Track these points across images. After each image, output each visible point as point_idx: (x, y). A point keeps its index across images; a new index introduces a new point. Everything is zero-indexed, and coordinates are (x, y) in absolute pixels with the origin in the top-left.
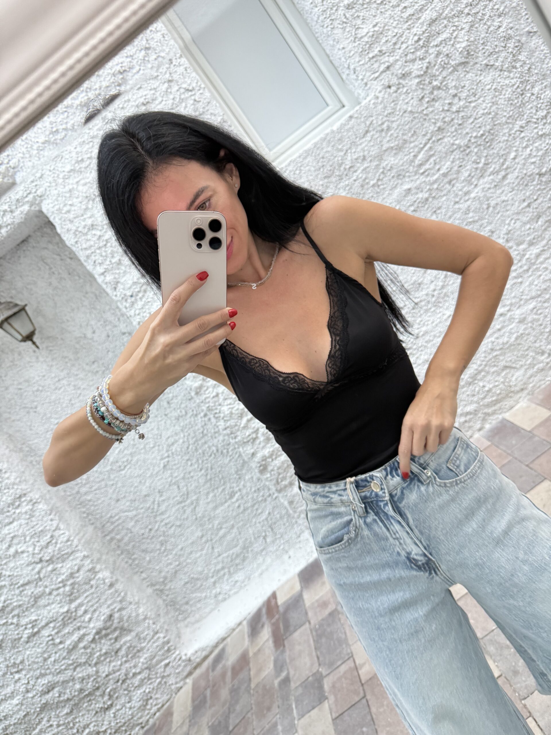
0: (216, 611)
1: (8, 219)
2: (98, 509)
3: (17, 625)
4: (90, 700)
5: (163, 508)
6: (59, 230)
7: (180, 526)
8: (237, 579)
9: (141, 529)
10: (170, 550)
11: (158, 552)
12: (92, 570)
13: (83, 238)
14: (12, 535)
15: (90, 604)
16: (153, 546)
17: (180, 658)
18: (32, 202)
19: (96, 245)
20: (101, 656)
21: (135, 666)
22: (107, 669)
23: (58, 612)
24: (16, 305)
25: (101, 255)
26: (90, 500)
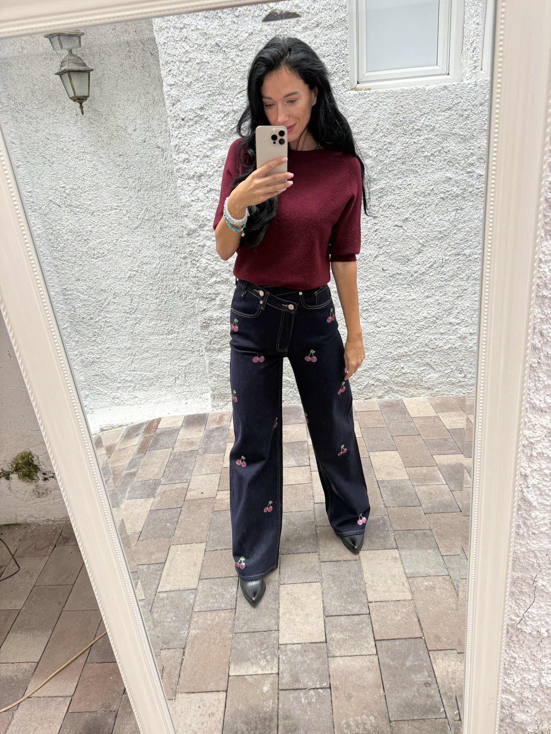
0: (108, 409)
5: (111, 308)
7: (115, 330)
8: (137, 396)
9: (85, 313)
10: (98, 343)
11: (88, 339)
13: (172, 43)
16: (86, 332)
19: (179, 57)
24: (84, 65)
25: (178, 69)
26: (56, 266)
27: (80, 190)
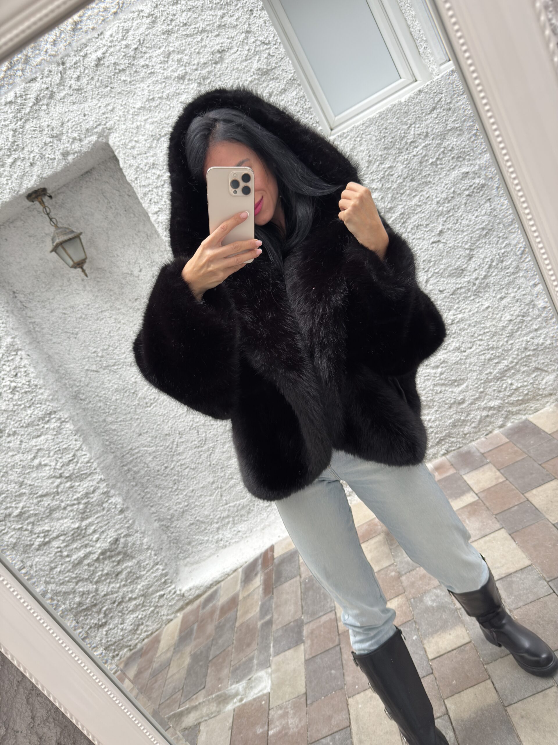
0: (216, 556)
1: (76, 146)
2: (120, 440)
3: (31, 532)
4: (86, 615)
5: (181, 449)
6: (121, 165)
7: (193, 469)
8: (240, 529)
9: (158, 465)
10: (181, 490)
11: (170, 490)
12: (105, 493)
13: (143, 175)
14: (38, 448)
15: (100, 525)
16: (166, 484)
17: (175, 592)
18: (100, 133)
19: (155, 184)
20: (101, 575)
21: (132, 592)
22: (106, 589)
23: (69, 527)
24: (72, 232)
25: (157, 195)
26: (115, 430)
27: (111, 348)
